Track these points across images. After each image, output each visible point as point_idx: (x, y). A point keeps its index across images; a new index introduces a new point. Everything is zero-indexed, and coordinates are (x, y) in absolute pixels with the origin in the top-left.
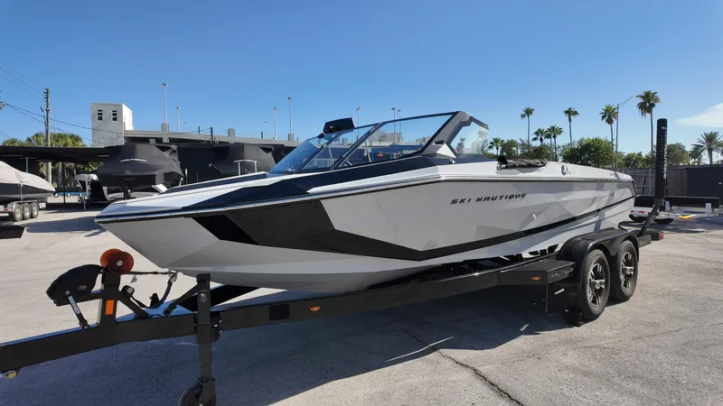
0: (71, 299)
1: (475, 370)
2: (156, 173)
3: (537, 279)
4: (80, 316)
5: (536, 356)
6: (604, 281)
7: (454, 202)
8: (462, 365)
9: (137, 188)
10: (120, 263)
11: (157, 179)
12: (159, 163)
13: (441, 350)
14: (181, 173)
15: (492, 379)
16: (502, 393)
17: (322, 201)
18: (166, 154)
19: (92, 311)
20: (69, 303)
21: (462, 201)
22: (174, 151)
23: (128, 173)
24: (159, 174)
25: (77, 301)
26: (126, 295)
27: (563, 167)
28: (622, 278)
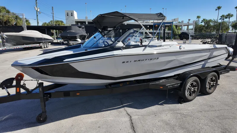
0: (5, 88)
1: (131, 117)
2: (77, 35)
3: (161, 87)
4: (8, 92)
5: (155, 114)
6: (197, 88)
7: (124, 62)
8: (128, 114)
9: (71, 40)
10: (19, 78)
11: (77, 37)
12: (78, 32)
13: (125, 108)
14: (87, 35)
15: (133, 121)
16: (133, 127)
18: (81, 29)
21: (127, 62)
22: (83, 28)
23: (69, 35)
24: (78, 36)
25: (7, 88)
27: (180, 46)
28: (207, 86)
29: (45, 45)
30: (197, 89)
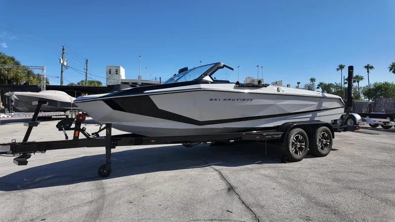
0: (63, 128)
3: (258, 137)
4: (66, 135)
5: (251, 170)
6: (304, 144)
7: (211, 100)
10: (81, 118)
13: (212, 166)
17: (150, 96)
19: (71, 134)
20: (62, 130)
21: (216, 100)
25: (66, 129)
26: (83, 131)
27: (278, 88)
28: (319, 145)
29: (73, 114)
30: (306, 145)
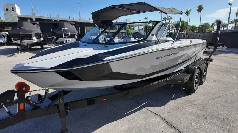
0: (4, 106)
1: (160, 116)
2: (32, 33)
3: (180, 82)
4: (9, 113)
6: (198, 79)
7: (157, 58)
8: (155, 114)
10: (24, 89)
12: (32, 29)
14: (41, 33)
15: (167, 120)
16: (172, 126)
17: (109, 63)
18: (35, 26)
21: (159, 58)
22: (38, 25)
23: (21, 33)
26: (28, 101)
27: (190, 41)
28: (203, 77)
